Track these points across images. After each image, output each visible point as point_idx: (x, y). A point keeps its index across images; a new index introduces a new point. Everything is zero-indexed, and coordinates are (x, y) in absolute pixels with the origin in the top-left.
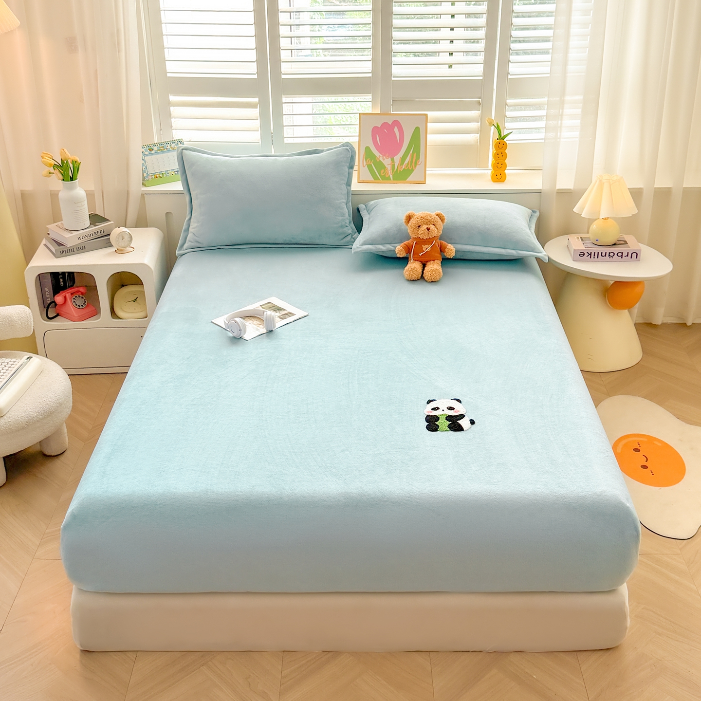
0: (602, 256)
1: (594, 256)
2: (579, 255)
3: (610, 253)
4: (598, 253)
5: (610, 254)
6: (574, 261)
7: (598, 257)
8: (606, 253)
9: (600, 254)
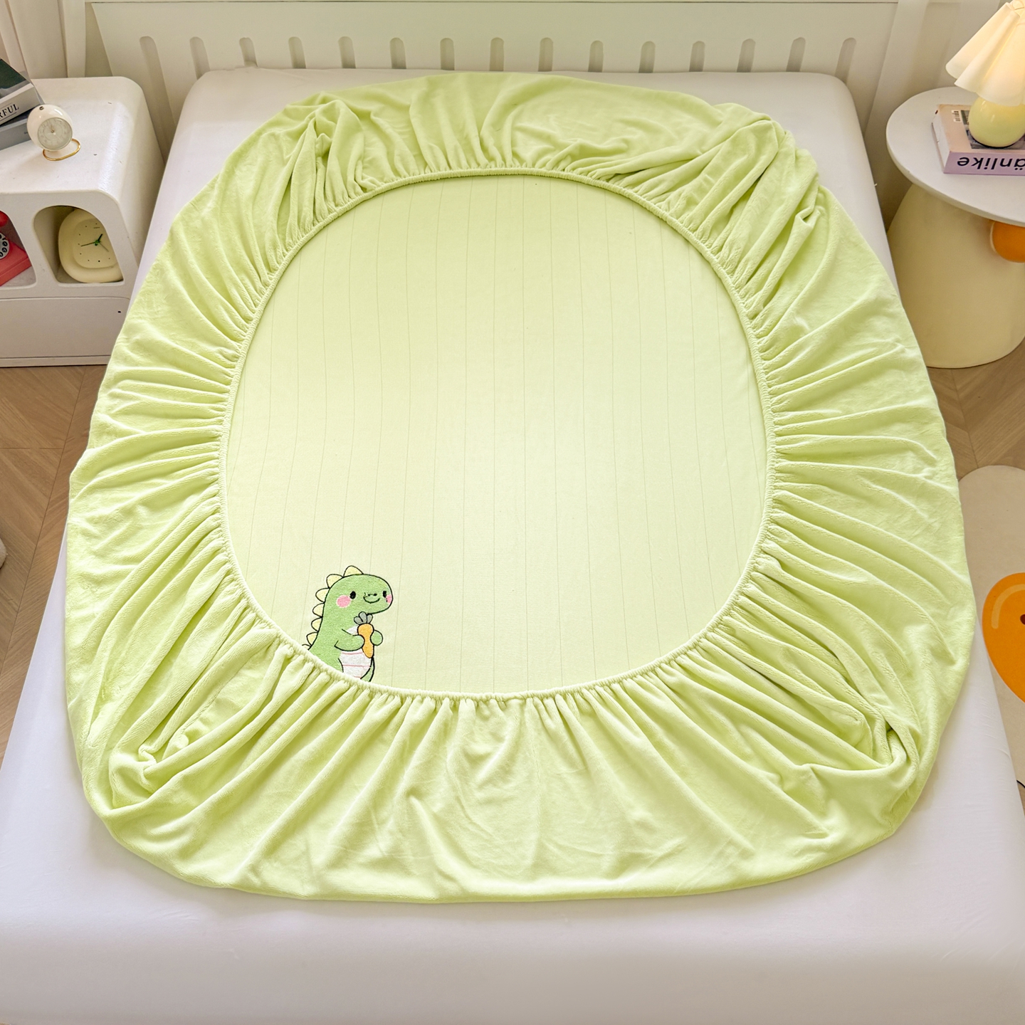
0: (1002, 165)
1: (987, 165)
2: (959, 163)
3: (1018, 160)
4: (996, 160)
5: (1019, 163)
6: (945, 173)
7: (993, 168)
8: (1011, 160)
9: (998, 162)
